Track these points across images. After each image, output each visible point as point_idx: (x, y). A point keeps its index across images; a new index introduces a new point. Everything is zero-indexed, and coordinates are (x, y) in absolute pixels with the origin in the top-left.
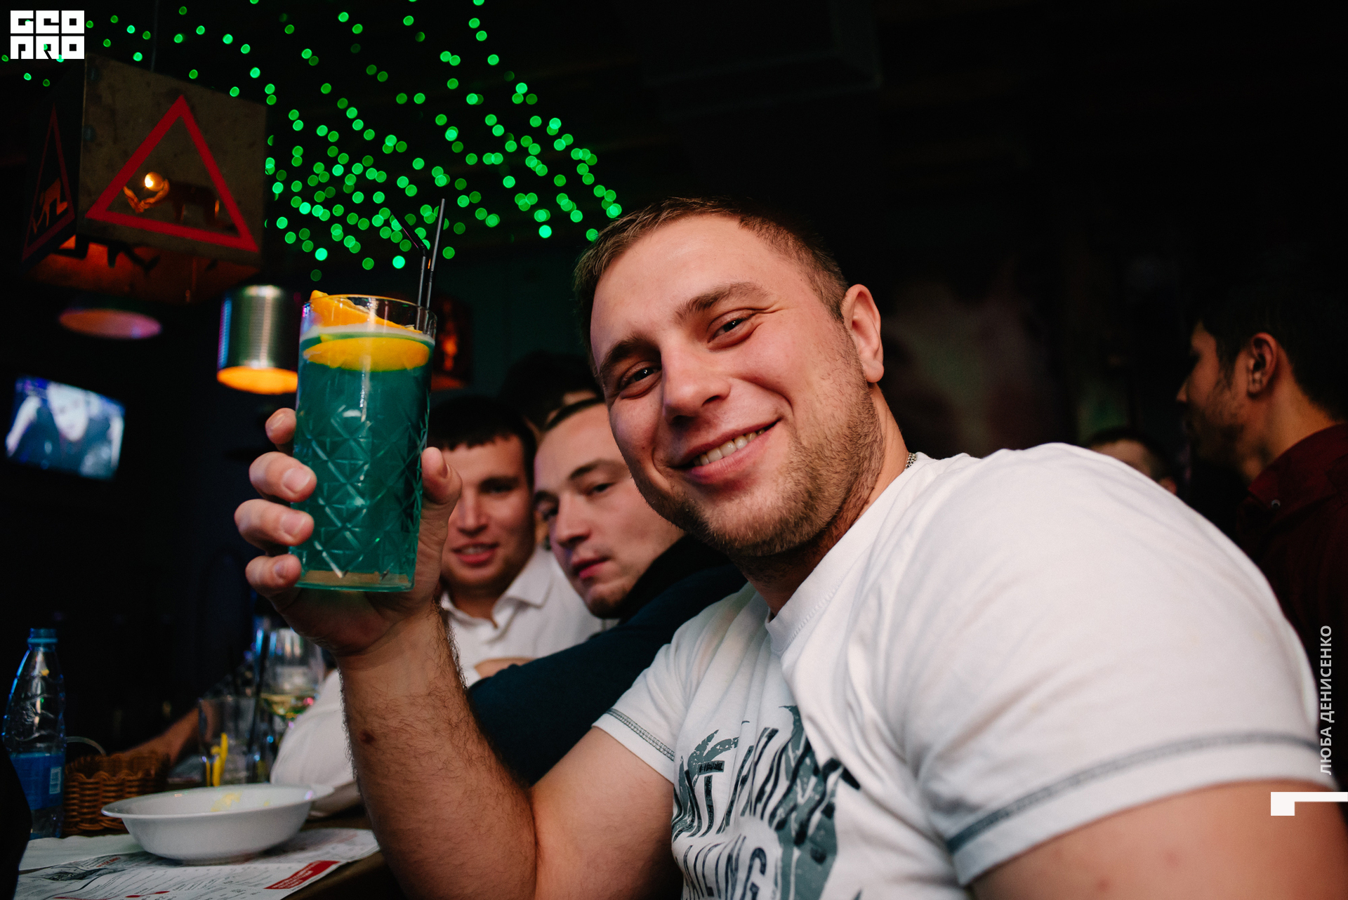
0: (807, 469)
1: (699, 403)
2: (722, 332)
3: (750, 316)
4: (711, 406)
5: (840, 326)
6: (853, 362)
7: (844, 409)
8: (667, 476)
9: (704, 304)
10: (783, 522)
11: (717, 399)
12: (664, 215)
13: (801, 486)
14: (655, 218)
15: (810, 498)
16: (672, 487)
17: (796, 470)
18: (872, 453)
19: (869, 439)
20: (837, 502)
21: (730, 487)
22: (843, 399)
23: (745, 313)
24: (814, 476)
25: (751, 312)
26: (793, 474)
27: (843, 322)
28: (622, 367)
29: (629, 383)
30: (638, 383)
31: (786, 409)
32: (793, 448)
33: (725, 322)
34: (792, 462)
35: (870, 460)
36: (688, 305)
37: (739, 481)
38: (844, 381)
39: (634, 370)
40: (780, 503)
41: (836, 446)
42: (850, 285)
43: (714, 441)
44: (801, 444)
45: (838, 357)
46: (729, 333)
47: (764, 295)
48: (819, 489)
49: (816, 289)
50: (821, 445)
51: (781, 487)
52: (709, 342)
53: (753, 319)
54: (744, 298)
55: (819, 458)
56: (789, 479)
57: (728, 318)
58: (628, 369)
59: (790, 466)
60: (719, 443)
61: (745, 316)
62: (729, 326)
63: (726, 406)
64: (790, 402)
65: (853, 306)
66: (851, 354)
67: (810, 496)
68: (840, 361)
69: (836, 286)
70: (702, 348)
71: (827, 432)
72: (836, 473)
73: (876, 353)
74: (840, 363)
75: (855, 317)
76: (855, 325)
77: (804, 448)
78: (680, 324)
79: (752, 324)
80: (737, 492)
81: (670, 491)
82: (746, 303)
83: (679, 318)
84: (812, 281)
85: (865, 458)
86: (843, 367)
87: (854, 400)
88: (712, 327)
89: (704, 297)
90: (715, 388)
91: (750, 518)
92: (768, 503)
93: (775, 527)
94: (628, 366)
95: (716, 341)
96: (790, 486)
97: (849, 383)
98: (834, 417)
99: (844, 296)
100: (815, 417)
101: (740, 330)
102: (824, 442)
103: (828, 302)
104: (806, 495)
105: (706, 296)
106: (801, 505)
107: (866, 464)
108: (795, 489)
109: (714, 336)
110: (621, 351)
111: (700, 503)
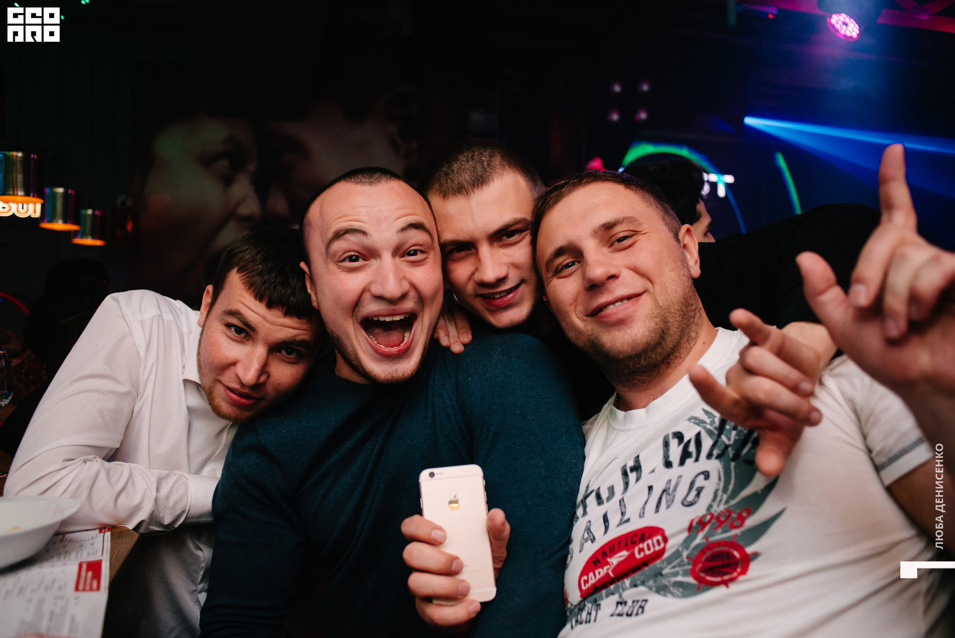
0: (662, 317)
1: (605, 277)
2: (616, 243)
3: (633, 235)
4: (610, 281)
5: (679, 245)
6: (685, 265)
7: (682, 288)
8: (583, 320)
9: (608, 227)
10: (648, 344)
11: (613, 277)
12: (584, 181)
13: (658, 326)
14: (579, 182)
15: (663, 334)
16: (585, 327)
17: (656, 317)
18: (695, 315)
19: (694, 307)
20: (675, 337)
21: (621, 323)
22: (681, 283)
23: (630, 233)
24: (665, 321)
25: (633, 233)
26: (655, 319)
27: (680, 244)
28: (560, 260)
29: (561, 270)
30: (568, 270)
31: (649, 285)
32: (654, 306)
33: (619, 237)
34: (653, 313)
35: (694, 318)
36: (600, 227)
37: (625, 320)
38: (681, 273)
39: (566, 262)
40: (647, 334)
41: (677, 307)
42: (683, 224)
43: (611, 301)
44: (658, 304)
45: (678, 261)
46: (619, 244)
47: (640, 224)
48: (668, 330)
49: (666, 224)
50: (669, 306)
51: (648, 326)
52: (609, 248)
53: (634, 237)
54: (629, 225)
55: (668, 312)
56: (652, 322)
57: (621, 235)
58: (564, 261)
59: (653, 315)
60: (613, 303)
61: (630, 235)
62: (620, 240)
63: (617, 282)
64: (651, 282)
65: (684, 236)
66: (684, 262)
67: (663, 332)
68: (679, 263)
69: (676, 223)
70: (606, 250)
71: (673, 299)
72: (677, 321)
73: (696, 262)
74: (679, 264)
75: (685, 242)
76: (685, 246)
77: (660, 306)
78: (594, 237)
79: (634, 240)
80: (623, 326)
81: (584, 329)
82: (631, 228)
83: (594, 233)
84: (664, 219)
85: (691, 317)
86: (681, 266)
87: (687, 284)
88: (611, 240)
89: (608, 223)
90: (613, 271)
91: (630, 341)
92: (640, 333)
93: (643, 346)
94: (564, 259)
95: (613, 247)
96: (652, 325)
97: (684, 275)
98: (676, 291)
99: (680, 229)
100: (667, 291)
101: (627, 242)
102: (671, 304)
103: (672, 231)
104: (661, 331)
105: (609, 223)
106: (658, 336)
107: (692, 320)
108: (655, 326)
109: (611, 245)
110: (560, 252)
111: (601, 333)
